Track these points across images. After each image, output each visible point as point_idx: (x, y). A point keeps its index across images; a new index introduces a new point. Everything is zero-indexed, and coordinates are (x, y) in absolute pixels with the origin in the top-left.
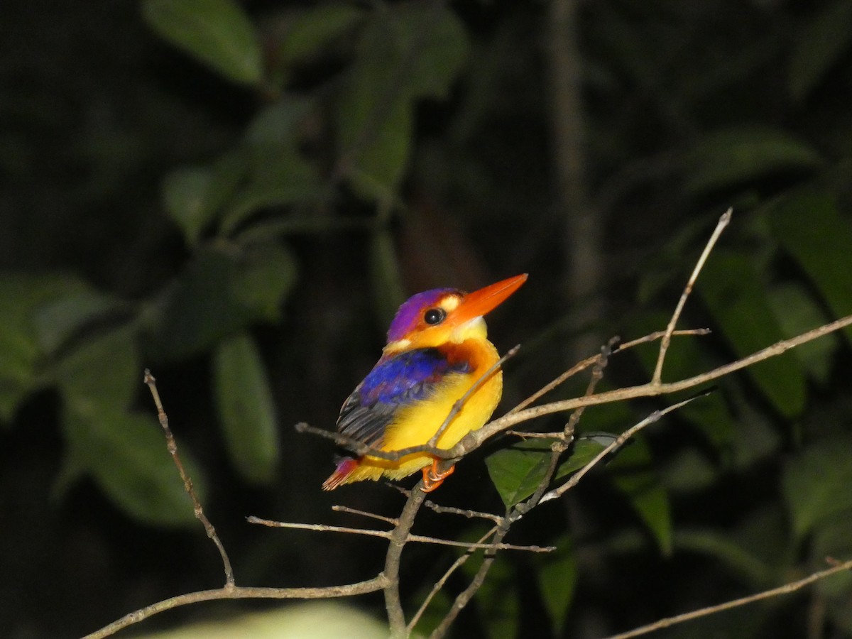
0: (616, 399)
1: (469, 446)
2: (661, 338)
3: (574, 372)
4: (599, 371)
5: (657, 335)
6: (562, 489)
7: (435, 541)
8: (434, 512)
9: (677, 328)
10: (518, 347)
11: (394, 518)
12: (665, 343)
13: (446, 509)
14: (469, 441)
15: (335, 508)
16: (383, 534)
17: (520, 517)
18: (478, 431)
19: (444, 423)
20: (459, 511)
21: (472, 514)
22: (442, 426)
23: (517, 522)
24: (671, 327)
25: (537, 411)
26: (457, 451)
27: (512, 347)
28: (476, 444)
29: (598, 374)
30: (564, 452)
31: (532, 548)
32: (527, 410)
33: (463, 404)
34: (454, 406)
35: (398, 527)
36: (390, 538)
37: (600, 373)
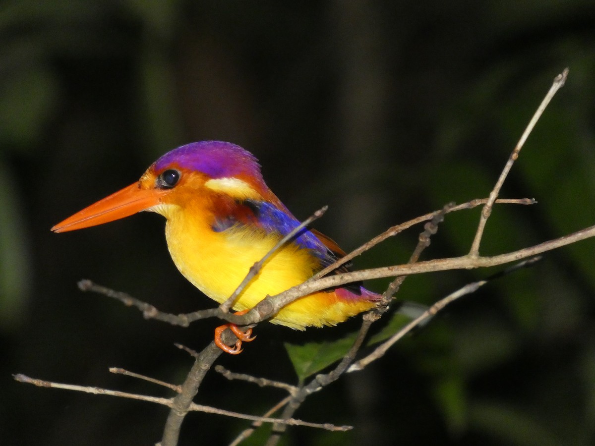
0: (429, 271)
1: (265, 313)
2: (483, 205)
3: (384, 238)
4: (426, 238)
5: (478, 202)
6: (367, 361)
7: (220, 412)
8: (225, 379)
9: (501, 195)
10: (325, 208)
11: (177, 384)
12: (486, 212)
13: (239, 376)
14: (265, 308)
15: (113, 370)
16: (163, 401)
17: (319, 389)
18: (276, 297)
19: (240, 286)
20: (251, 379)
21: (265, 382)
22: (237, 289)
23: (314, 395)
24: (494, 195)
25: (342, 278)
26: (252, 318)
27: (319, 208)
28: (273, 310)
29: (424, 240)
30: (376, 322)
31: (327, 426)
32: (331, 277)
33: (261, 267)
34: (252, 269)
35: (181, 394)
36: (171, 406)
37: (428, 240)
